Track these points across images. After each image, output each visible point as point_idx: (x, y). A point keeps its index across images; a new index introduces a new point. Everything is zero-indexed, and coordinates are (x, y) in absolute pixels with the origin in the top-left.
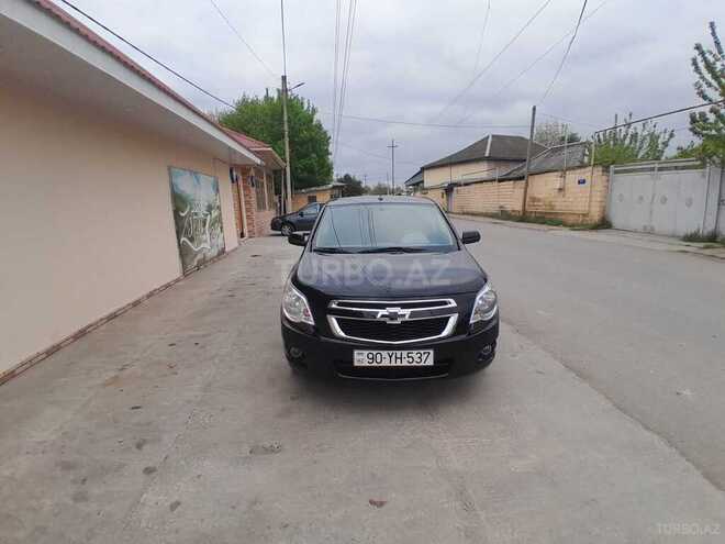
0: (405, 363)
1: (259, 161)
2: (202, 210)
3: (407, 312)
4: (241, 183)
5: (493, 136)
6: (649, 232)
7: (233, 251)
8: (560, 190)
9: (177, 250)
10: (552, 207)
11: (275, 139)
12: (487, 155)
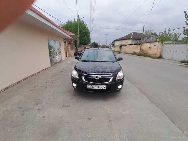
0: (99, 88)
1: (71, 38)
2: (56, 50)
3: (100, 76)
4: (67, 43)
5: (133, 33)
6: (172, 60)
7: (63, 61)
8: (150, 48)
10: (148, 52)
11: (76, 32)
12: (131, 38)
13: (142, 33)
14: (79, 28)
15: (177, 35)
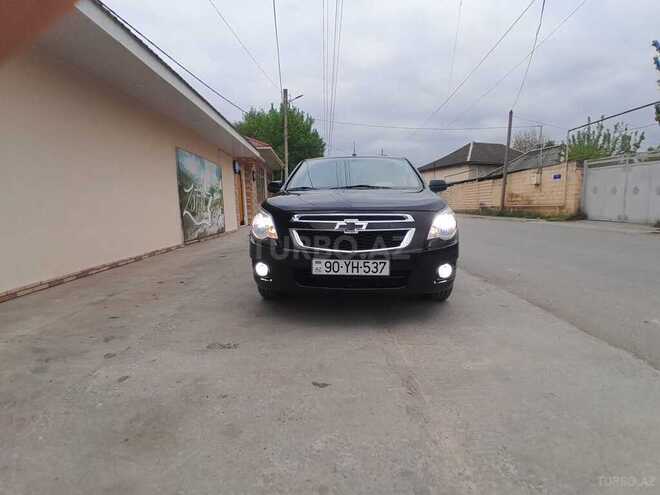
0: (361, 273)
1: (258, 154)
2: (205, 190)
3: (365, 224)
4: (243, 178)
5: (475, 144)
6: (623, 221)
7: (232, 232)
8: (537, 185)
9: (179, 220)
10: (530, 202)
11: (277, 145)
12: (468, 160)
13: (505, 144)
14: (286, 132)
15: (632, 143)
